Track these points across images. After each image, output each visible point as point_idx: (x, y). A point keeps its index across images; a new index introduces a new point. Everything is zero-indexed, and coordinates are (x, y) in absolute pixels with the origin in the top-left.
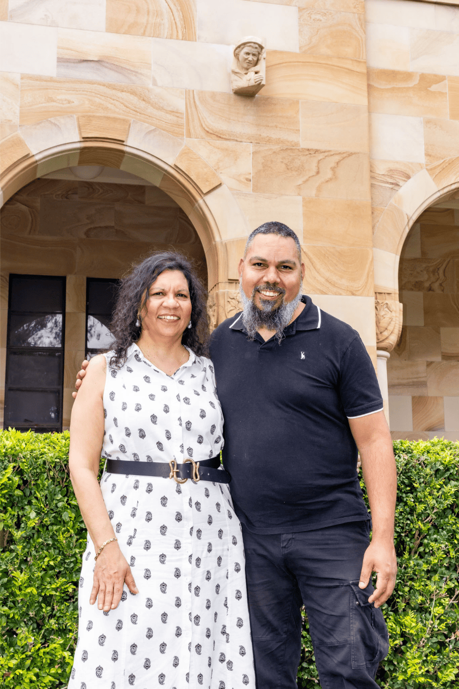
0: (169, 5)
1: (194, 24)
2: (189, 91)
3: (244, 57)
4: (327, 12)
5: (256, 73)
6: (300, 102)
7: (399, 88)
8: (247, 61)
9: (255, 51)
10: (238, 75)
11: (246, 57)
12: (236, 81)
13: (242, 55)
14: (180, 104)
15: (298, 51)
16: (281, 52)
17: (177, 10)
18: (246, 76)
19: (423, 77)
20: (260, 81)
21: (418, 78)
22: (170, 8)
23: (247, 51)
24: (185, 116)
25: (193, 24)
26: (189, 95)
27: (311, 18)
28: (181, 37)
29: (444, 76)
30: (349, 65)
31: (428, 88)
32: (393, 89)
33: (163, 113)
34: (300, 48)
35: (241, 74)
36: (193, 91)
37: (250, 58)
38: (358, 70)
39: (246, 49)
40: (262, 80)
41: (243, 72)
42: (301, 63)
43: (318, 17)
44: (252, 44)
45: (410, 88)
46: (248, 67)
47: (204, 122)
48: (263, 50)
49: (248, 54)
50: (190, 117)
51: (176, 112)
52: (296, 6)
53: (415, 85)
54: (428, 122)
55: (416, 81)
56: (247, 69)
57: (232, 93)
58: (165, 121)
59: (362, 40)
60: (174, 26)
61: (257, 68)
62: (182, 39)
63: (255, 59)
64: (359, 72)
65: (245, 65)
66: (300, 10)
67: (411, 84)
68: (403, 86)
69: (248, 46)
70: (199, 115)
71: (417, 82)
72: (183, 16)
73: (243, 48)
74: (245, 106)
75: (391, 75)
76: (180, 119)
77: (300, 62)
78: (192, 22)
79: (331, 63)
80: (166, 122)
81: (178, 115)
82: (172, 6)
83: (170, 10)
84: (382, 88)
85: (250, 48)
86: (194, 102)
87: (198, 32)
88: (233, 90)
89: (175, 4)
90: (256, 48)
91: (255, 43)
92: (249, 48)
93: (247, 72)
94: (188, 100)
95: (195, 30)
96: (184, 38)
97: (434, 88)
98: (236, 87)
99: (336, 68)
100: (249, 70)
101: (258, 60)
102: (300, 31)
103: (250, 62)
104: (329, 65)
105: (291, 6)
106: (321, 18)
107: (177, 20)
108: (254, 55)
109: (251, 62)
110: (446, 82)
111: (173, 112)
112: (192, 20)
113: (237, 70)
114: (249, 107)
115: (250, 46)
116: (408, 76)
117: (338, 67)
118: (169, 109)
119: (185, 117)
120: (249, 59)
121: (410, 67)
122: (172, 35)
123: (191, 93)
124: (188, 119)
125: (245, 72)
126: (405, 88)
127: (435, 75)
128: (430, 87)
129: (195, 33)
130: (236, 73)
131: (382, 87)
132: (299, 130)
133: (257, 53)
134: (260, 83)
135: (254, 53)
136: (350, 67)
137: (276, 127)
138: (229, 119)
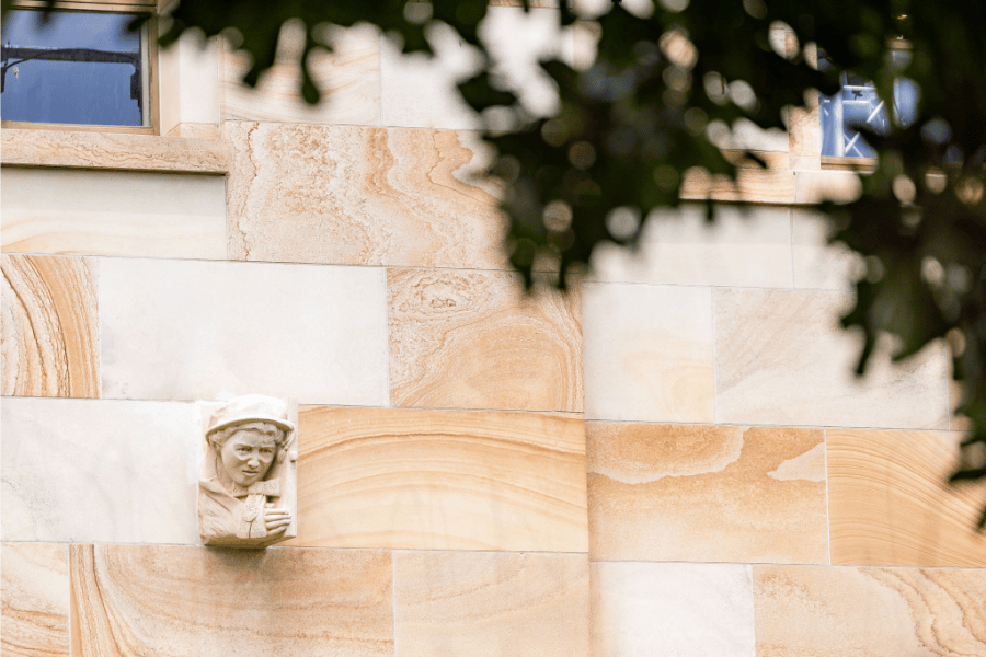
0: (18, 296)
1: (91, 346)
2: (81, 547)
3: (235, 458)
4: (471, 277)
5: (270, 499)
6: (394, 558)
7: (683, 479)
8: (246, 468)
9: (268, 442)
10: (217, 498)
11: (243, 458)
12: (213, 514)
13: (230, 448)
14: (54, 587)
15: (386, 403)
16: (340, 410)
17: (43, 307)
18: (240, 502)
19: (754, 439)
20: (282, 528)
21: (740, 443)
22: (24, 305)
23: (245, 443)
24: (69, 625)
25: (87, 347)
26: (82, 558)
27: (422, 298)
28: (53, 388)
29: (818, 432)
30: (533, 432)
31: (769, 474)
32: (665, 483)
33: (11, 620)
34: (393, 393)
35: (226, 496)
36: (93, 547)
37: (255, 459)
38: (561, 446)
39: (241, 438)
40: (287, 524)
41: (233, 493)
42: (397, 440)
43: (445, 292)
44: (259, 426)
45: (714, 475)
46: (248, 483)
47: (124, 636)
48: (291, 437)
49: (248, 449)
50: (84, 627)
51: (46, 615)
52: (381, 266)
53: (729, 466)
54: (767, 578)
55: (732, 454)
56: (246, 487)
57: (200, 545)
58: (17, 643)
59: (572, 352)
60: (37, 359)
61: (271, 486)
62: (59, 397)
63: (267, 460)
64: (562, 454)
65: (240, 478)
66: (394, 275)
67: (718, 465)
68: (694, 472)
69: (249, 430)
70: (110, 617)
71: (735, 456)
72: (60, 327)
73: (234, 433)
74: (237, 581)
75: (662, 439)
76: (57, 634)
77: (394, 436)
78: (86, 339)
79: (481, 432)
80: (17, 647)
81: (50, 621)
82: (28, 297)
83: (22, 311)
84: (632, 483)
85: (253, 435)
86: (96, 580)
87: (102, 370)
88: (203, 537)
89: (35, 292)
90: (270, 433)
91: (265, 422)
92: (249, 434)
93: (243, 493)
94: (77, 577)
95: (93, 363)
96: (65, 393)
97: (787, 470)
98: (214, 533)
99: (496, 445)
100: (251, 490)
101: (275, 462)
102: (393, 342)
103: (252, 470)
104: (476, 437)
105: (366, 266)
106: (454, 297)
107: (44, 337)
108: (263, 450)
109: (257, 470)
110: (823, 448)
111: (37, 613)
112: (85, 332)
113: (216, 486)
114: (248, 585)
115: (254, 429)
116: (709, 438)
117: (503, 441)
118: (28, 607)
119: (69, 627)
120: (250, 463)
121: (715, 412)
122: (29, 383)
123: (87, 553)
124: (78, 633)
125: (239, 493)
126: (698, 477)
127: (791, 431)
128: (774, 469)
129: (94, 372)
130: (213, 493)
131: (634, 480)
132: (392, 642)
133: (272, 445)
134: (283, 532)
135: (263, 446)
136: (539, 440)
137: (326, 636)
138: (194, 623)
